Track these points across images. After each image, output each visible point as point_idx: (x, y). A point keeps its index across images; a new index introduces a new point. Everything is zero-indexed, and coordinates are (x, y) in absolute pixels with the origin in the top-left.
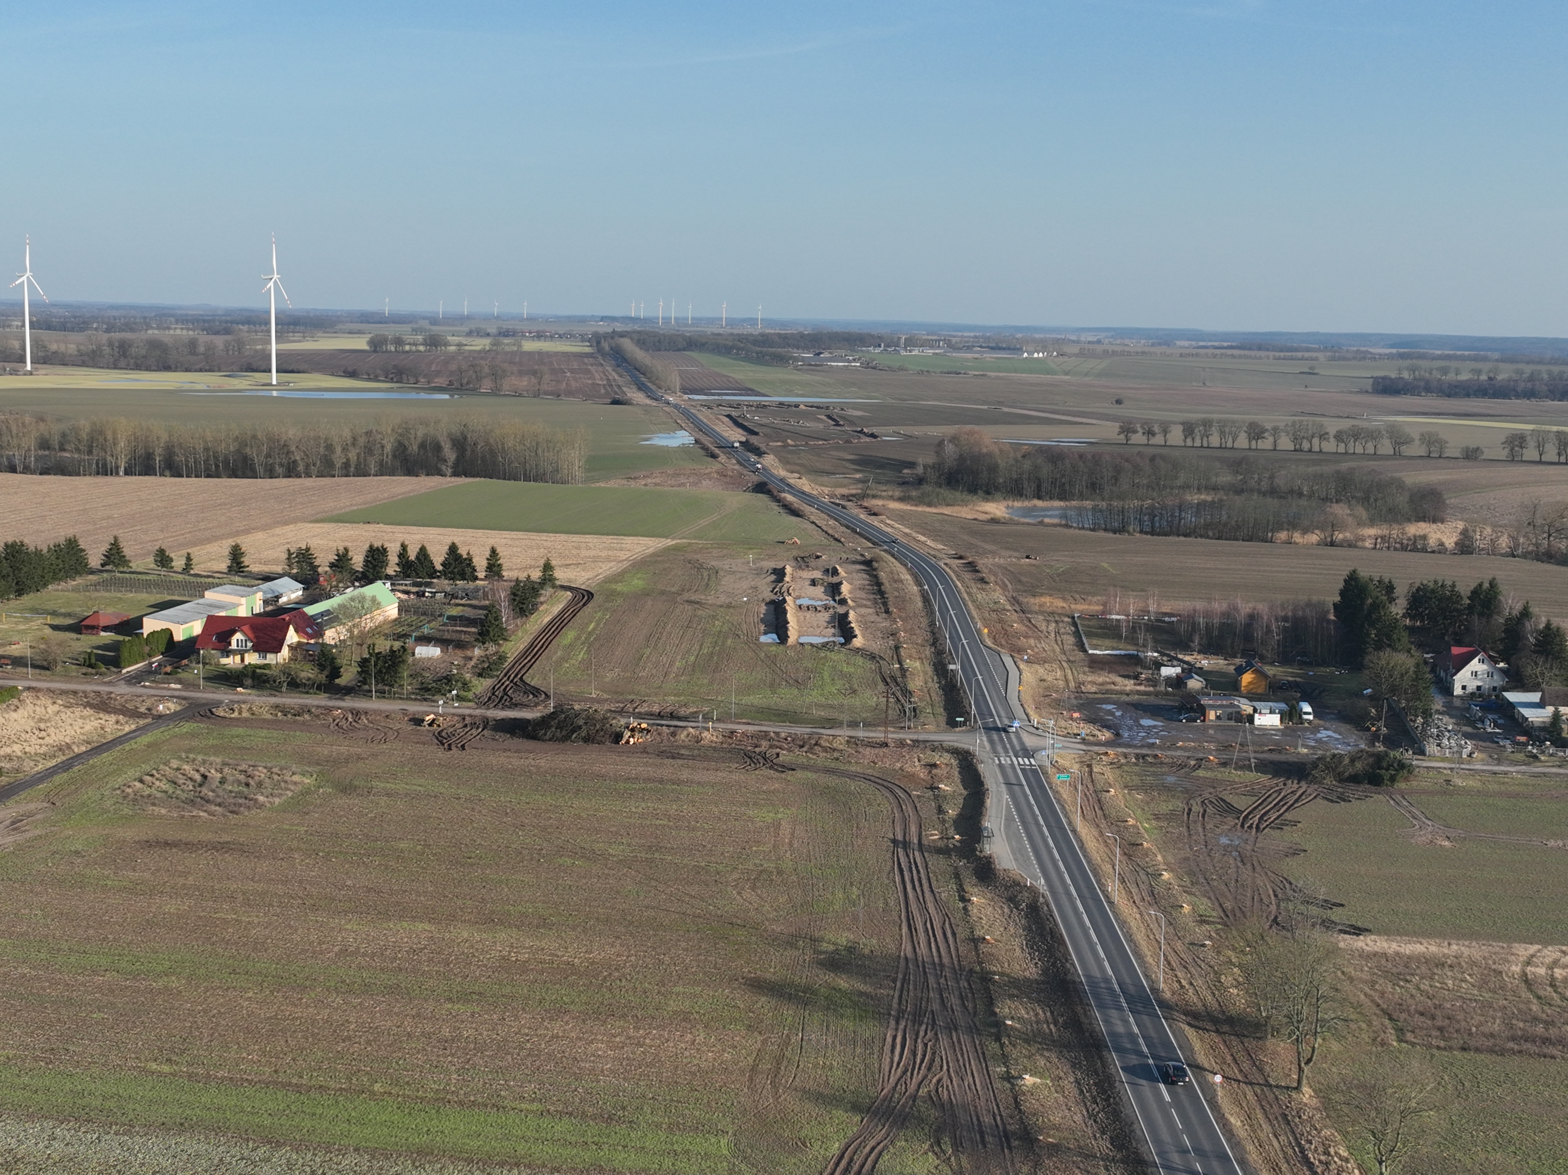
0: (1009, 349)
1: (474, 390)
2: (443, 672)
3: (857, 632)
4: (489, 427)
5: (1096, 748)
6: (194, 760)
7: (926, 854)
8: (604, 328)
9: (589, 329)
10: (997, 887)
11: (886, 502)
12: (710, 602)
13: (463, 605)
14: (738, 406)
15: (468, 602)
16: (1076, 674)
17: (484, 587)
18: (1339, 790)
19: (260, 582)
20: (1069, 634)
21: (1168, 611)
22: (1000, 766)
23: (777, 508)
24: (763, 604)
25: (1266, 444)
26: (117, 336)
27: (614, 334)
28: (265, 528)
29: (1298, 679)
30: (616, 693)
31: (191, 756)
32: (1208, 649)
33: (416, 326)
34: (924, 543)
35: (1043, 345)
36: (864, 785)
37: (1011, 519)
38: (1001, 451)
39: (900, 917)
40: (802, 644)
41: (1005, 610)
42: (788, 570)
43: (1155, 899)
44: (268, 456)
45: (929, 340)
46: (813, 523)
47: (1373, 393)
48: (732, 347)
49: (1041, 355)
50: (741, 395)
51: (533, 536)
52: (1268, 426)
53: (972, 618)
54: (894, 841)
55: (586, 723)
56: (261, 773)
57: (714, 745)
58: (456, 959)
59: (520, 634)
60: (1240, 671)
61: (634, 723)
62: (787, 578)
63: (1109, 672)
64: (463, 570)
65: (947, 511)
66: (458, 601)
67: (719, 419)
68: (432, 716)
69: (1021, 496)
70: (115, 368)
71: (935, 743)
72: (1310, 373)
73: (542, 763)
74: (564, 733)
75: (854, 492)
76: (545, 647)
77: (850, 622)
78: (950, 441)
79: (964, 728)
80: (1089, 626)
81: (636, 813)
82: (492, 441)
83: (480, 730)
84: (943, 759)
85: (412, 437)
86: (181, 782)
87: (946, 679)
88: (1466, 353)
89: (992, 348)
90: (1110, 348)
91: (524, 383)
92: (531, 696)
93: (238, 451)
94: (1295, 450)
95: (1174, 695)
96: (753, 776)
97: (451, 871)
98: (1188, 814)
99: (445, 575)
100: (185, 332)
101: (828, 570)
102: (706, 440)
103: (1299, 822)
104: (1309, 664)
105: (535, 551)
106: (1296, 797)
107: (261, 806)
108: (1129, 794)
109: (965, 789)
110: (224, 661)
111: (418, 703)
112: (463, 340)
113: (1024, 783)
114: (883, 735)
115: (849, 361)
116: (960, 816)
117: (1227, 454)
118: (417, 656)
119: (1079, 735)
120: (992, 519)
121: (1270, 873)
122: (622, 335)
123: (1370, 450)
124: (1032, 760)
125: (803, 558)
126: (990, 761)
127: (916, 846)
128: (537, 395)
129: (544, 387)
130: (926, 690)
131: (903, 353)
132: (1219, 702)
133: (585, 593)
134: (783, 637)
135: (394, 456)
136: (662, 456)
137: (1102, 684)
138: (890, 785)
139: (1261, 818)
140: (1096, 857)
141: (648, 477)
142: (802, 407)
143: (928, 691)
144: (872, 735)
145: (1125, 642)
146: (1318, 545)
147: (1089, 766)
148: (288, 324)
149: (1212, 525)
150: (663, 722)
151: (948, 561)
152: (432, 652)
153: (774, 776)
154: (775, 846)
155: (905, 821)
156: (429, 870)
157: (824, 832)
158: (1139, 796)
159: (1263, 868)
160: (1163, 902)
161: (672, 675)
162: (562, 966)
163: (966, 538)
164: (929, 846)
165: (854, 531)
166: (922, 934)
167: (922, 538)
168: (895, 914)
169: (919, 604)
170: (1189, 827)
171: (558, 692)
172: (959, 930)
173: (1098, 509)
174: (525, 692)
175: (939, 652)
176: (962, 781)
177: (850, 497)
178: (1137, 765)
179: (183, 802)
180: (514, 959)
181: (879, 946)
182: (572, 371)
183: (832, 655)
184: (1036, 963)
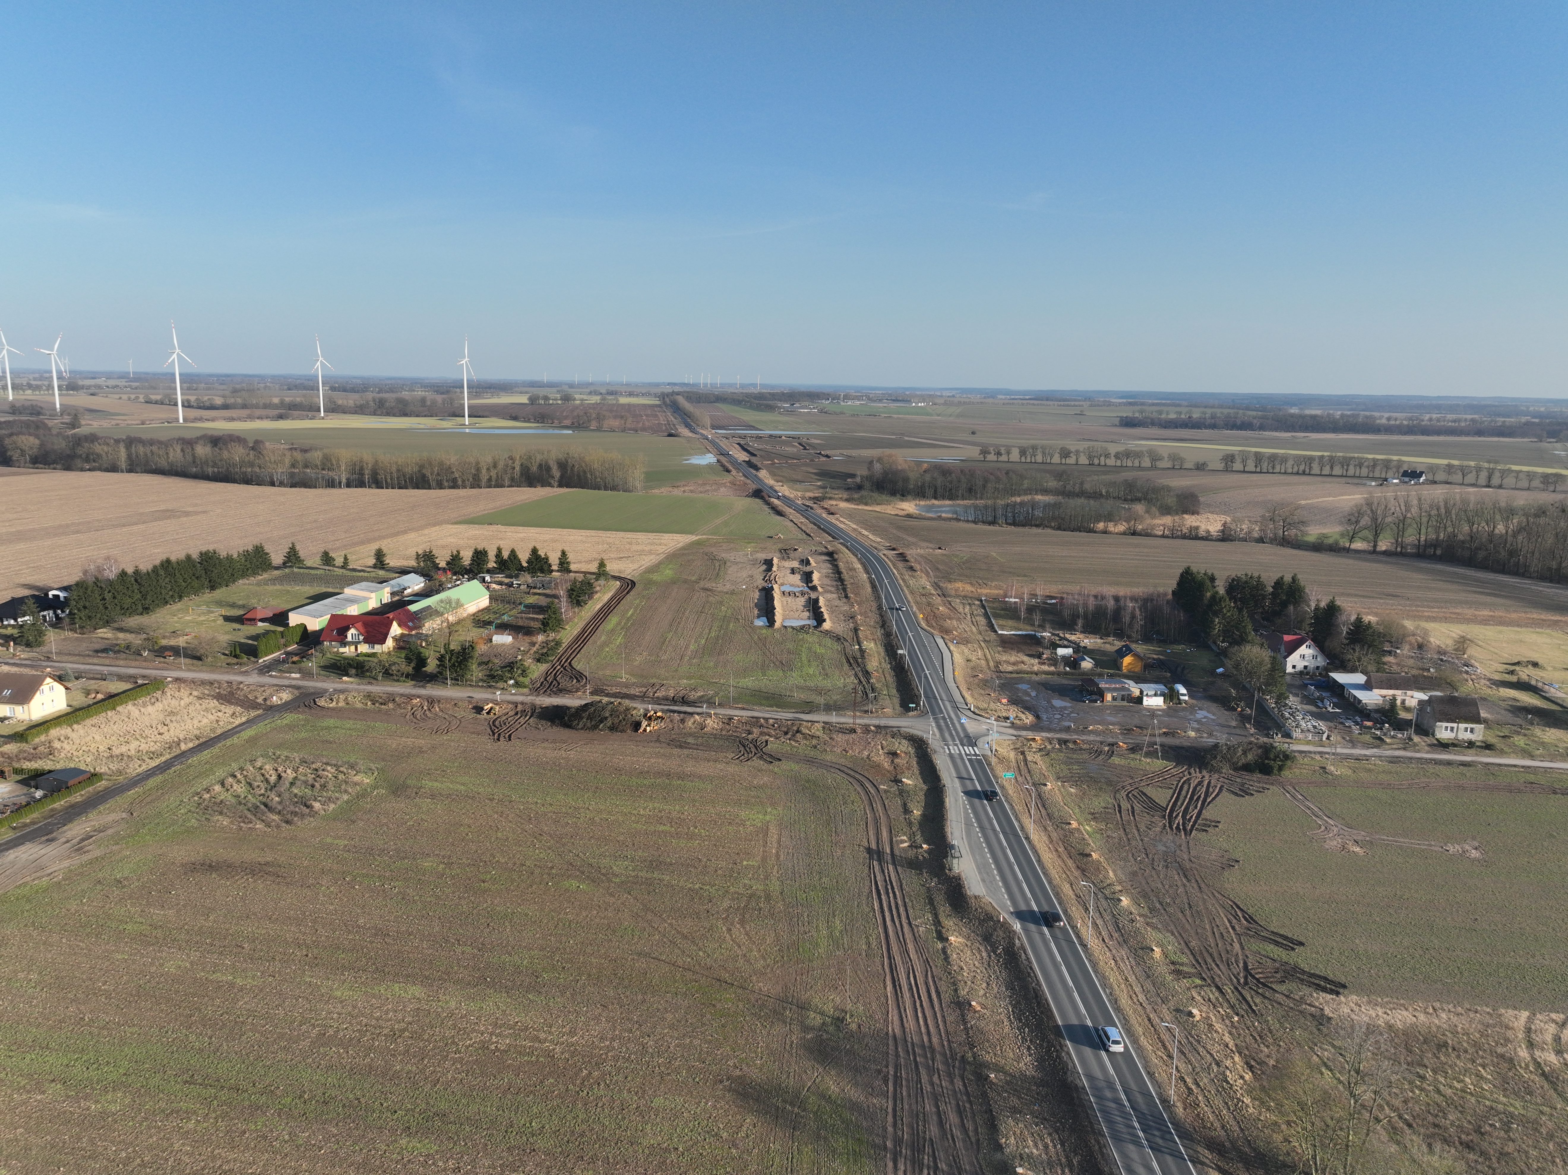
0: (903, 401)
1: (587, 427)
2: (509, 659)
3: (826, 616)
4: (582, 455)
5: (1024, 733)
6: (279, 757)
7: (899, 868)
8: (668, 389)
9: (659, 390)
10: (971, 921)
11: (838, 503)
12: (719, 589)
13: (539, 594)
14: (744, 437)
15: (544, 591)
16: (993, 654)
17: (555, 579)
18: (1238, 780)
19: (397, 575)
20: (980, 615)
21: (1049, 594)
22: (951, 756)
23: (767, 509)
24: (757, 591)
25: (1071, 460)
26: (380, 395)
27: (674, 393)
28: (417, 529)
29: (1161, 657)
30: (642, 676)
31: (278, 753)
32: (1088, 630)
33: (559, 389)
34: (867, 537)
35: (923, 398)
36: (840, 776)
37: (920, 514)
38: (909, 467)
39: (883, 966)
41: (931, 594)
42: (775, 561)
43: (1123, 936)
44: (438, 474)
45: (857, 396)
46: (792, 521)
47: (1121, 427)
48: (742, 401)
49: (923, 404)
51: (601, 533)
52: (1073, 450)
54: (869, 850)
55: (611, 715)
56: (330, 772)
57: (715, 732)
58: (434, 1048)
59: (575, 621)
60: (1121, 653)
61: (651, 709)
62: (774, 569)
63: (1018, 652)
64: (542, 566)
65: (878, 508)
66: (535, 591)
67: (733, 446)
68: (490, 705)
69: (925, 497)
70: (374, 415)
71: (894, 729)
72: (1080, 414)
73: (572, 754)
74: (593, 723)
75: (817, 495)
76: (593, 632)
77: (820, 607)
78: (877, 461)
79: (915, 713)
80: (994, 608)
81: (643, 816)
82: (583, 465)
83: (528, 717)
84: (903, 747)
85: (533, 461)
86: (256, 784)
87: (896, 661)
89: (894, 400)
90: (962, 400)
91: (616, 423)
92: (575, 681)
93: (419, 471)
94: (1090, 465)
95: (1072, 674)
96: (746, 768)
98: (1120, 812)
99: (529, 570)
100: (423, 393)
101: (802, 561)
102: (723, 459)
103: (1219, 822)
104: (1165, 642)
105: (599, 547)
106: (1204, 789)
107: (313, 814)
108: (1063, 786)
109: (924, 783)
110: (342, 650)
111: (483, 690)
112: (585, 397)
113: (974, 777)
114: (851, 721)
115: (811, 409)
116: (923, 815)
117: (1048, 467)
118: (494, 642)
119: (1008, 718)
120: (908, 514)
121: (1217, 895)
122: (678, 394)
123: (1137, 464)
124: (975, 748)
125: (785, 550)
126: (942, 750)
127: (889, 857)
128: (624, 431)
129: (628, 426)
130: (880, 671)
131: (842, 403)
132: (1113, 686)
133: (630, 582)
134: (771, 622)
135: (522, 474)
136: (695, 472)
137: (1014, 664)
138: (861, 778)
139: (1184, 817)
141: (686, 486)
142: (784, 437)
143: (883, 672)
144: (842, 720)
145: (1024, 623)
146: (1124, 534)
147: (1023, 753)
148: (486, 388)
149: (1054, 518)
150: (676, 708)
151: (886, 552)
152: (504, 639)
153: (764, 768)
154: (764, 859)
155: (876, 821)
156: (442, 900)
157: (806, 838)
158: (1072, 790)
159: (1208, 886)
160: (1132, 942)
161: (686, 658)
162: (541, 1059)
163: (895, 531)
164: (901, 857)
165: (819, 527)
166: (907, 995)
167: (866, 533)
168: (877, 960)
169: (869, 590)
170: (1125, 830)
171: (596, 676)
172: (943, 988)
173: (976, 507)
174: (571, 677)
175: (888, 634)
176: (921, 773)
177: (816, 499)
178: (1062, 752)
179: (249, 810)
180: (493, 1047)
181: (866, 1017)
182: (647, 416)
183: (809, 638)
184: (1029, 1048)
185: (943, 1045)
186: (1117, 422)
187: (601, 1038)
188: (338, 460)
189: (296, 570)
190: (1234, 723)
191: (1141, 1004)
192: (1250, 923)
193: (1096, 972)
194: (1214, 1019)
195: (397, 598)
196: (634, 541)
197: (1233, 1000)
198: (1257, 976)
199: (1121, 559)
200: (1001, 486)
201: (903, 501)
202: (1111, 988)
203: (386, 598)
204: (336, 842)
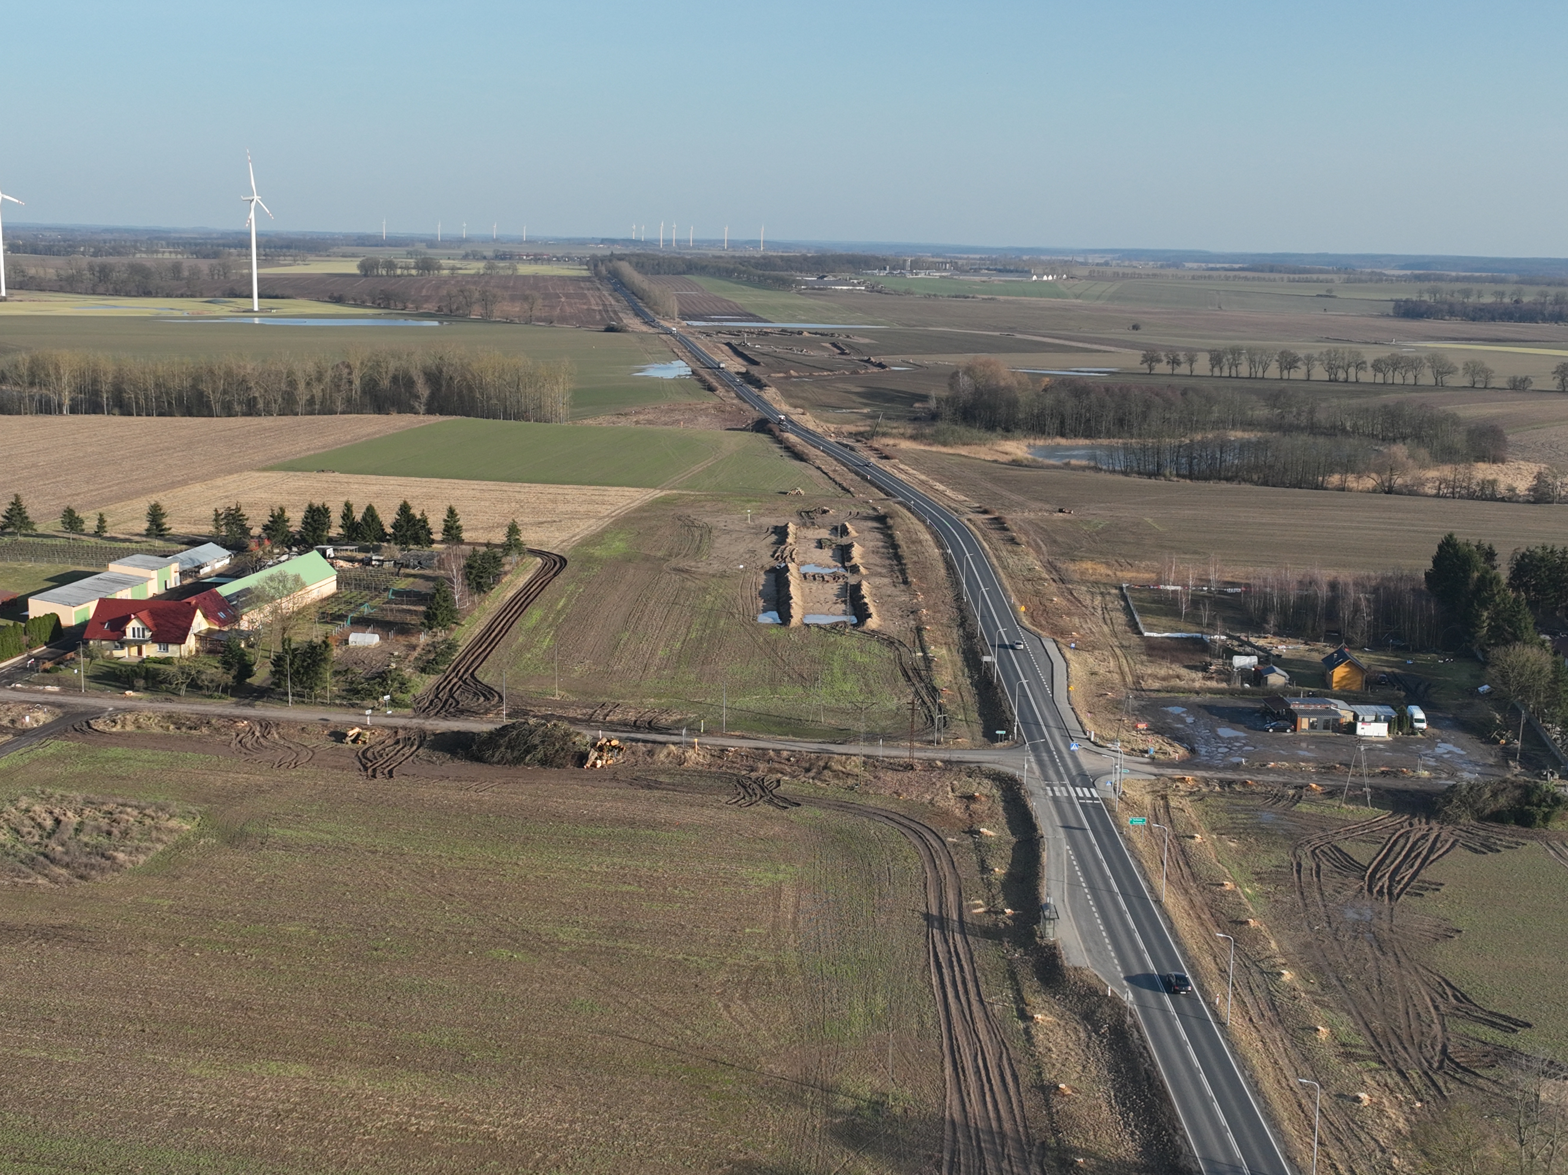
0: (1017, 271)
1: (464, 316)
2: (378, 667)
3: (872, 609)
4: (466, 361)
5: (1169, 771)
6: (51, 796)
7: (969, 938)
8: (603, 251)
9: (587, 252)
10: (1067, 997)
11: (897, 441)
12: (701, 570)
13: (414, 576)
14: (738, 333)
15: (421, 572)
16: (1132, 664)
17: (439, 554)
18: (1481, 833)
19: (184, 547)
20: (1118, 610)
21: (1230, 579)
22: (1055, 799)
23: (778, 450)
24: (762, 573)
25: (1299, 374)
26: (99, 260)
27: (612, 257)
28: (203, 478)
29: (1397, 671)
30: (585, 693)
31: (48, 790)
32: (1286, 630)
33: (410, 249)
34: (943, 493)
35: (1051, 267)
36: (887, 827)
37: (1034, 460)
38: (1019, 383)
39: (941, 1047)
40: (808, 625)
41: (1041, 579)
42: (792, 528)
43: (1278, 1015)
44: (225, 392)
45: (935, 263)
46: (819, 468)
47: (1394, 316)
48: (733, 271)
49: (1050, 278)
50: (741, 321)
51: (505, 486)
52: (1301, 354)
53: (1005, 590)
54: (927, 917)
55: (543, 742)
56: (131, 815)
57: (700, 768)
58: (335, 1129)
59: (477, 614)
60: (1331, 663)
61: (602, 736)
62: (790, 540)
63: (1172, 662)
64: (417, 533)
65: (963, 451)
66: (408, 571)
67: (719, 348)
68: (356, 731)
69: (1043, 433)
70: (94, 293)
71: (972, 765)
72: (1327, 296)
73: (486, 796)
74: (516, 754)
75: (862, 429)
76: (504, 631)
77: (863, 597)
78: (965, 373)
79: (1006, 743)
80: (1141, 600)
81: (598, 873)
82: (469, 376)
83: (415, 747)
84: (984, 788)
85: (383, 370)
86: (26, 830)
87: (979, 673)
88: (1484, 274)
89: (1000, 271)
90: (1121, 271)
91: (515, 309)
92: (482, 699)
93: (193, 387)
94: (1330, 381)
95: (1253, 693)
96: (748, 815)
97: (349, 973)
98: (1299, 872)
99: (396, 539)
100: (173, 256)
101: (836, 528)
102: (703, 370)
103: (1442, 884)
104: (1405, 649)
105: (505, 506)
106: (1429, 844)
107: (119, 867)
108: (1219, 840)
109: (1013, 834)
110: (117, 653)
111: (343, 710)
112: (457, 263)
113: (1087, 826)
114: (908, 754)
115: (853, 285)
116: (1009, 875)
117: (1258, 385)
118: (351, 644)
119: (1146, 752)
120: (1014, 461)
121: (1421, 970)
122: (621, 258)
123: (1410, 380)
124: (1093, 790)
125: (808, 512)
126: (1042, 792)
127: (956, 924)
128: (528, 321)
129: (536, 313)
130: (955, 687)
131: (909, 276)
132: (1312, 707)
133: (557, 559)
134: (785, 617)
135: (364, 392)
136: (654, 390)
137: (1164, 679)
138: (918, 828)
139: (1392, 878)
140: (1192, 944)
141: (640, 413)
142: (805, 334)
143: (959, 689)
144: (894, 753)
145: (1186, 621)
146: (1374, 491)
147: (1164, 797)
148: (281, 247)
149: (1256, 468)
150: (639, 736)
151: (972, 516)
152: (369, 639)
153: (773, 814)
154: (775, 927)
155: (940, 884)
156: (320, 970)
157: (837, 902)
158: (1232, 844)
159: (1410, 960)
160: (1290, 1021)
161: (653, 669)
162: (479, 1142)
163: (989, 485)
164: (973, 924)
165: (864, 478)
166: (972, 1078)
167: (941, 487)
168: (933, 1041)
169: (942, 572)
170: (1302, 893)
171: (514, 692)
172: (1022, 1070)
173: (1126, 448)
174: (475, 694)
175: (969, 636)
176: (1009, 822)
177: (858, 436)
178: (1223, 796)
179: (21, 862)
180: (413, 1129)
181: (916, 1101)
182: (567, 296)
183: (843, 640)
184: (1132, 1133)
185: (1018, 1131)
186: (1390, 308)
187: (558, 1120)
188: (57, 368)
189: (21, 538)
190: (1491, 761)
191: (1291, 1089)
192: (1461, 1002)
193: (1234, 1053)
194: (1387, 1103)
195: (189, 581)
196: (560, 498)
197: (1418, 1085)
198: (1457, 1060)
199: (1358, 528)
200: (1176, 416)
201: (1007, 439)
202: (1253, 1069)
203: (174, 581)
204: (156, 902)
